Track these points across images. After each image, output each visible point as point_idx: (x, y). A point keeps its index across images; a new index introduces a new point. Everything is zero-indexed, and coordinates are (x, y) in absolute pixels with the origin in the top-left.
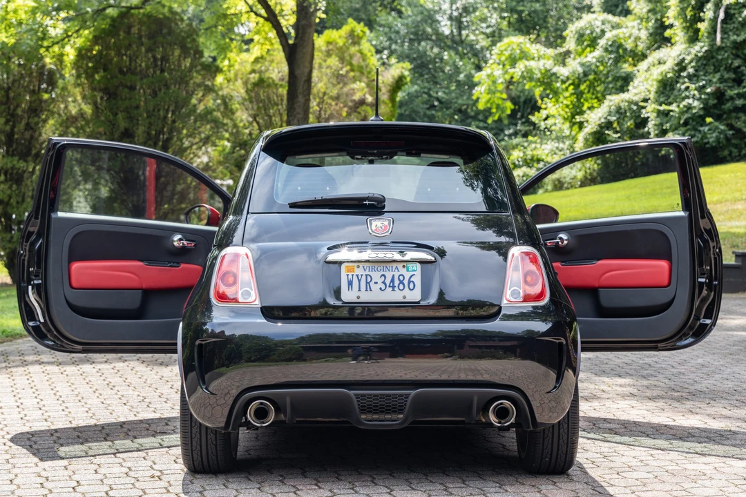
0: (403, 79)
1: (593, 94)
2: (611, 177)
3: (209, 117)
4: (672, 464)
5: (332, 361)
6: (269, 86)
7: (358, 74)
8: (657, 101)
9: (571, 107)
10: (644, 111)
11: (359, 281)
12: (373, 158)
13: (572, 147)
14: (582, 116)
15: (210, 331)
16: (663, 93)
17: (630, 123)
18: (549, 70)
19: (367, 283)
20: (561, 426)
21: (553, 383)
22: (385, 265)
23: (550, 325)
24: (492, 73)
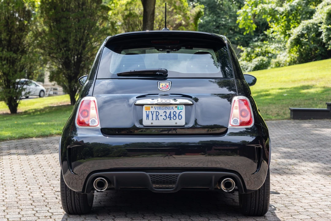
0: (201, 13)
1: (295, 20)
2: (304, 61)
3: (105, 32)
4: (321, 211)
5: (146, 157)
6: (134, 16)
7: (178, 11)
8: (326, 23)
9: (284, 27)
10: (320, 28)
11: (152, 115)
12: (168, 50)
13: (285, 46)
14: (289, 31)
15: (75, 140)
16: (329, 19)
17: (313, 35)
18: (274, 9)
19: (156, 116)
20: (260, 191)
21: (255, 169)
22: (166, 106)
23: (254, 138)
24: (246, 10)
